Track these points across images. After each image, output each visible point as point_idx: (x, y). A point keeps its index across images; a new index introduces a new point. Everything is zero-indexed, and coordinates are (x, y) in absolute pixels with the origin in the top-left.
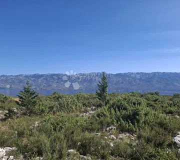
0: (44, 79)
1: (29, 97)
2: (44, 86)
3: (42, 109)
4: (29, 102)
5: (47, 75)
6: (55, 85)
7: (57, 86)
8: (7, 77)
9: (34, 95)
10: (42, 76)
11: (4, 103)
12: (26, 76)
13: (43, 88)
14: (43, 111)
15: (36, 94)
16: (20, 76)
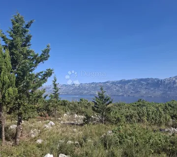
0: (131, 85)
1: (103, 103)
2: (131, 93)
3: (118, 118)
4: (103, 109)
5: (134, 81)
6: (143, 92)
7: (146, 93)
8: (96, 84)
9: (108, 102)
10: (129, 81)
11: (87, 108)
12: (113, 83)
13: (130, 95)
14: (118, 120)
15: (110, 100)
16: (107, 82)
